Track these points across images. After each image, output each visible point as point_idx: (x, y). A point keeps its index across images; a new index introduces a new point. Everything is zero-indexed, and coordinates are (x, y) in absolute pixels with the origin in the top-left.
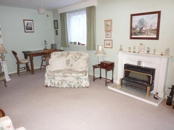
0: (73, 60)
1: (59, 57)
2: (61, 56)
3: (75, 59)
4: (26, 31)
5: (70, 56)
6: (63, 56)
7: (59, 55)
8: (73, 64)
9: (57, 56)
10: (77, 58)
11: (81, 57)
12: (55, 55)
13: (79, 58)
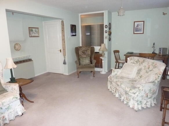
0: (145, 71)
1: (134, 63)
2: (136, 63)
3: (147, 70)
4: (135, 32)
5: (144, 64)
6: (137, 63)
7: (134, 60)
8: (143, 76)
9: (132, 61)
10: (150, 69)
11: (154, 69)
12: (131, 59)
13: (152, 70)
